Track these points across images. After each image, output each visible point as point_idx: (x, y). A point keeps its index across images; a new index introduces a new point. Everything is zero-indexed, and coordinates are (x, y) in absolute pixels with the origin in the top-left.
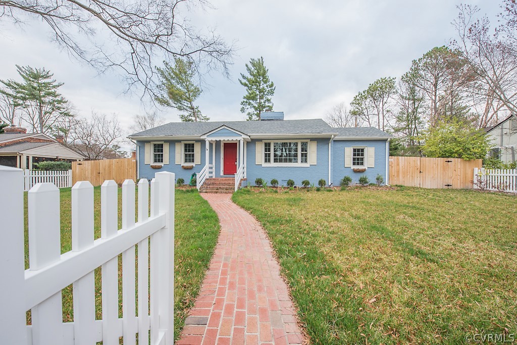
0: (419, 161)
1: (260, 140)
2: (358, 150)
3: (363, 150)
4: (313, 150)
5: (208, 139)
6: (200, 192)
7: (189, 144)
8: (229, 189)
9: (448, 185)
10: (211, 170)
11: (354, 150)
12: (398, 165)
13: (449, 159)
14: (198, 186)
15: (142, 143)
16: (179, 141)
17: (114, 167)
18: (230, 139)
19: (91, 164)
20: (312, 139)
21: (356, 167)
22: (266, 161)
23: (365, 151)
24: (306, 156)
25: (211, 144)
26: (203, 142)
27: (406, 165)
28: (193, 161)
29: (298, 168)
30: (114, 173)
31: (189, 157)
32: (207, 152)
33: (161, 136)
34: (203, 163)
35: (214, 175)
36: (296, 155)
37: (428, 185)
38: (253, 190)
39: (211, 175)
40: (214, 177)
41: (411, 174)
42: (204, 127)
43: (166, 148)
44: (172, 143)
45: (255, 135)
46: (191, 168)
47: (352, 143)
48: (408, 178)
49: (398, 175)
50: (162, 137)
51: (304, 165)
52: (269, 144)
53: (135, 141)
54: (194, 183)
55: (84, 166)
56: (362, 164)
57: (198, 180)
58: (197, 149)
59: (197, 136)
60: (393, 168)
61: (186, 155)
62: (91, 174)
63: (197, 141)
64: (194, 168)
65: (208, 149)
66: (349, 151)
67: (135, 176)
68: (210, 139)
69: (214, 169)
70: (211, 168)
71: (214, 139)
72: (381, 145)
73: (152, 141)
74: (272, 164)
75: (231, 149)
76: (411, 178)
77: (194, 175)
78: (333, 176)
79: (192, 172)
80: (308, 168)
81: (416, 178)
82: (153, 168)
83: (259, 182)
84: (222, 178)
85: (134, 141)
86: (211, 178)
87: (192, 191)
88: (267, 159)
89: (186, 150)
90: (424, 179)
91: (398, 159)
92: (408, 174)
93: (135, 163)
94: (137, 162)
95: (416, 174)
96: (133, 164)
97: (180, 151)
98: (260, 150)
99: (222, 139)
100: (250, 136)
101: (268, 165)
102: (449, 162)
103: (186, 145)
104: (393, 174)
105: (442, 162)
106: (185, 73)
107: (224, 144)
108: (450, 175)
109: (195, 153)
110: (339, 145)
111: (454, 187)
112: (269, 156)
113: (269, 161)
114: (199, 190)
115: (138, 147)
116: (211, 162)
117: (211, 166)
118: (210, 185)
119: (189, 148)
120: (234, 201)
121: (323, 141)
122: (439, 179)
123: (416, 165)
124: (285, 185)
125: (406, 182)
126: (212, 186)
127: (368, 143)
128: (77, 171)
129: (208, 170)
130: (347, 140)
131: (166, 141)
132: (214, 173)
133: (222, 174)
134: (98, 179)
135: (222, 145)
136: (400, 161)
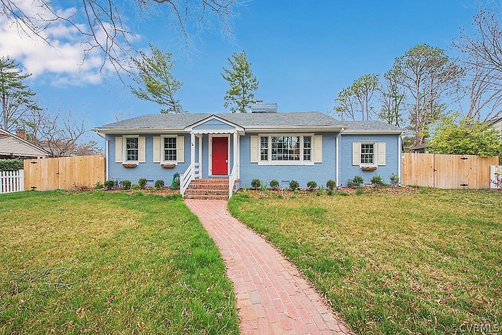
0: (433, 158)
1: (256, 134)
2: (367, 146)
3: (372, 146)
4: (317, 145)
5: (194, 132)
6: (185, 198)
7: (170, 139)
8: (221, 193)
9: (464, 185)
10: (197, 170)
11: (363, 146)
12: (410, 162)
13: (465, 156)
14: (182, 190)
15: (112, 137)
16: (158, 135)
17: (76, 166)
18: (221, 131)
19: (48, 162)
20: (317, 133)
21: (365, 165)
22: (262, 159)
23: (375, 146)
24: (309, 153)
25: (197, 139)
26: (187, 136)
27: (419, 162)
28: (175, 159)
29: (300, 167)
30: (76, 174)
31: (171, 154)
32: (193, 148)
33: (136, 128)
34: (187, 162)
35: (201, 176)
36: (298, 152)
37: (443, 184)
38: (251, 195)
39: (197, 176)
40: (200, 178)
41: (424, 173)
42: (188, 119)
43: (142, 143)
44: (149, 136)
45: (250, 128)
46: (172, 167)
47: (361, 138)
48: (421, 178)
49: (411, 174)
50: (136, 130)
51: (307, 163)
52: (267, 138)
53: (104, 135)
54: (177, 186)
55: (40, 164)
56: (371, 161)
57: (182, 183)
58: (180, 144)
59: (180, 128)
60: (405, 166)
61: (166, 152)
62: (48, 175)
63: (180, 134)
64: (176, 167)
65: (194, 145)
66: (357, 147)
67: (103, 177)
68: (196, 132)
69: (200, 168)
70: (197, 167)
71: (201, 132)
72: (392, 140)
73: (124, 134)
74: (270, 162)
75: (221, 145)
76: (424, 177)
77: (177, 175)
78: (341, 176)
79: (174, 172)
80: (313, 167)
81: (430, 176)
82: (125, 167)
83: (256, 184)
84: (211, 179)
85: (101, 134)
86: (196, 180)
87: (175, 197)
88: (264, 157)
89: (166, 146)
90: (438, 178)
91: (410, 156)
92: (421, 172)
93: (103, 161)
94: (105, 159)
95: (430, 173)
96: (100, 163)
97: (158, 146)
98: (255, 145)
99: (211, 132)
100: (244, 129)
101: (264, 163)
102: (464, 159)
103: (166, 140)
104: (405, 173)
105: (457, 160)
106: (164, 65)
107: (213, 138)
108: (465, 173)
109: (177, 149)
110: (347, 140)
111: (471, 187)
112: (266, 153)
113: (266, 159)
114: (183, 196)
115: (107, 142)
116: (197, 161)
117: (197, 164)
118: (196, 188)
119: (170, 143)
120: (235, 215)
121: (329, 135)
122: (454, 178)
123: (429, 163)
124: (288, 186)
125: (419, 182)
126: (199, 190)
127: (378, 138)
128: (30, 171)
129: (194, 170)
130: (355, 135)
131: (141, 135)
132: (200, 173)
133: (210, 173)
134: (57, 181)
135: (210, 139)
136: (413, 158)
